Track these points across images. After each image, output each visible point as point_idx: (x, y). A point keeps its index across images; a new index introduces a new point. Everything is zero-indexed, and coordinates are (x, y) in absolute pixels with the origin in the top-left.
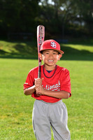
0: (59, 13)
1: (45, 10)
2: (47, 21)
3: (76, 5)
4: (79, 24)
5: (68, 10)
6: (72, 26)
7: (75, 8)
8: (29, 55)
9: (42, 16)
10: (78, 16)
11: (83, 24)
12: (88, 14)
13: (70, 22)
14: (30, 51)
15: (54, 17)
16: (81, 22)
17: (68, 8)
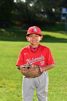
0: (29, 8)
1: (18, 6)
2: (20, 13)
3: (41, 2)
4: (43, 16)
5: (35, 6)
6: (38, 18)
7: (40, 5)
8: (7, 38)
9: (16, 10)
10: (42, 11)
11: (46, 16)
12: (49, 9)
13: (37, 15)
14: (8, 35)
15: (25, 11)
16: (44, 15)
17: (35, 4)
